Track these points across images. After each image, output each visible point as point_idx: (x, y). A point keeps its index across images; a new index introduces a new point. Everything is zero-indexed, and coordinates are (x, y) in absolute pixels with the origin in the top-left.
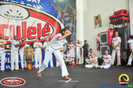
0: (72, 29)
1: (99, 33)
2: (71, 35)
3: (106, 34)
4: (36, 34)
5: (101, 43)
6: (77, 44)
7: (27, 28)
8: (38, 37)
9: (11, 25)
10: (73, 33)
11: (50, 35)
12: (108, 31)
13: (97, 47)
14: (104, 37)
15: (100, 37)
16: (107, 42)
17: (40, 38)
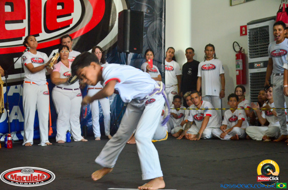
1: (246, 24)
2: (147, 28)
3: (268, 27)
4: (22, 22)
5: (251, 58)
6: (166, 63)
8: (31, 34)
10: (153, 21)
11: (72, 26)
13: (238, 72)
15: (248, 36)
16: (268, 56)
17: (39, 36)
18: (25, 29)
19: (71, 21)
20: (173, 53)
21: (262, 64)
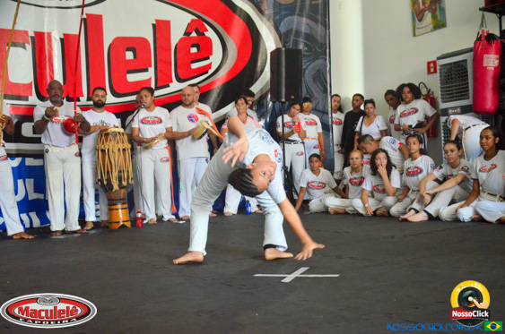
0: (306, 45)
1: (435, 59)
2: (305, 70)
3: (465, 61)
4: (146, 70)
5: (444, 102)
7: (107, 42)
8: (159, 85)
9: (36, 33)
10: (314, 60)
11: (210, 72)
12: (473, 46)
14: (455, 76)
15: (438, 74)
16: (468, 98)
17: (169, 86)
18: (150, 79)
19: (209, 66)
20: (339, 102)
21: (459, 109)
